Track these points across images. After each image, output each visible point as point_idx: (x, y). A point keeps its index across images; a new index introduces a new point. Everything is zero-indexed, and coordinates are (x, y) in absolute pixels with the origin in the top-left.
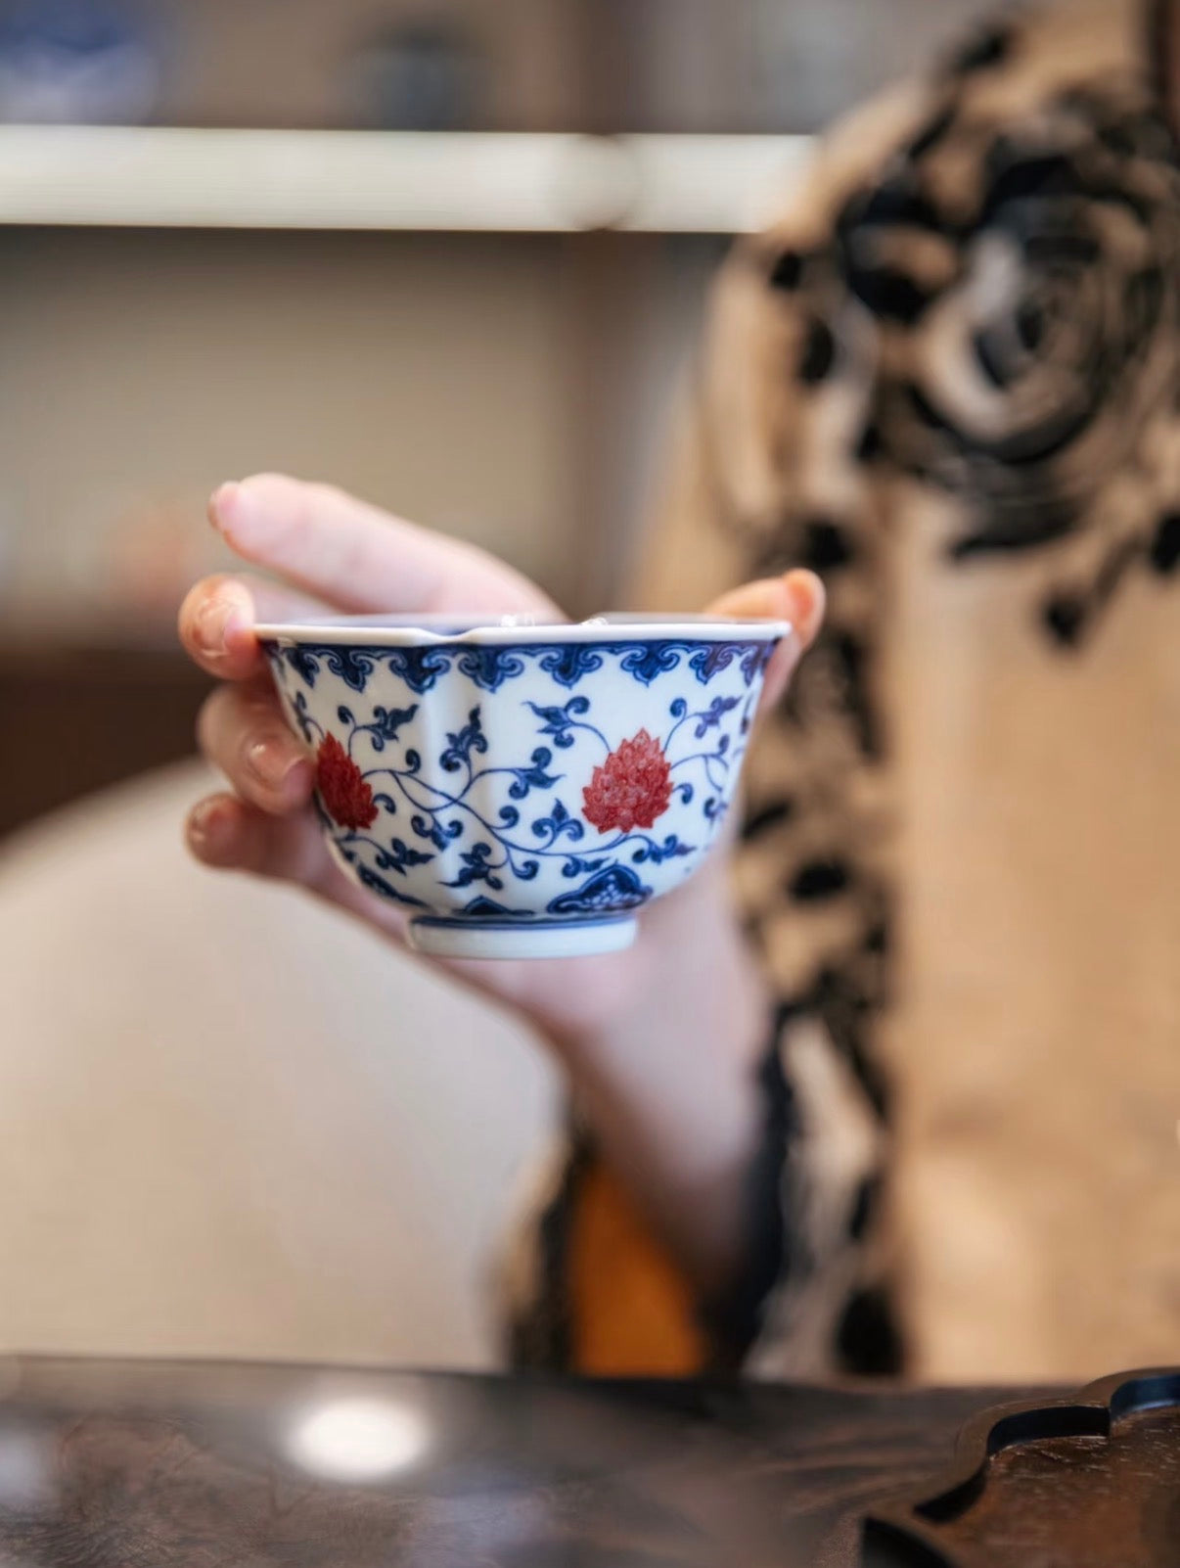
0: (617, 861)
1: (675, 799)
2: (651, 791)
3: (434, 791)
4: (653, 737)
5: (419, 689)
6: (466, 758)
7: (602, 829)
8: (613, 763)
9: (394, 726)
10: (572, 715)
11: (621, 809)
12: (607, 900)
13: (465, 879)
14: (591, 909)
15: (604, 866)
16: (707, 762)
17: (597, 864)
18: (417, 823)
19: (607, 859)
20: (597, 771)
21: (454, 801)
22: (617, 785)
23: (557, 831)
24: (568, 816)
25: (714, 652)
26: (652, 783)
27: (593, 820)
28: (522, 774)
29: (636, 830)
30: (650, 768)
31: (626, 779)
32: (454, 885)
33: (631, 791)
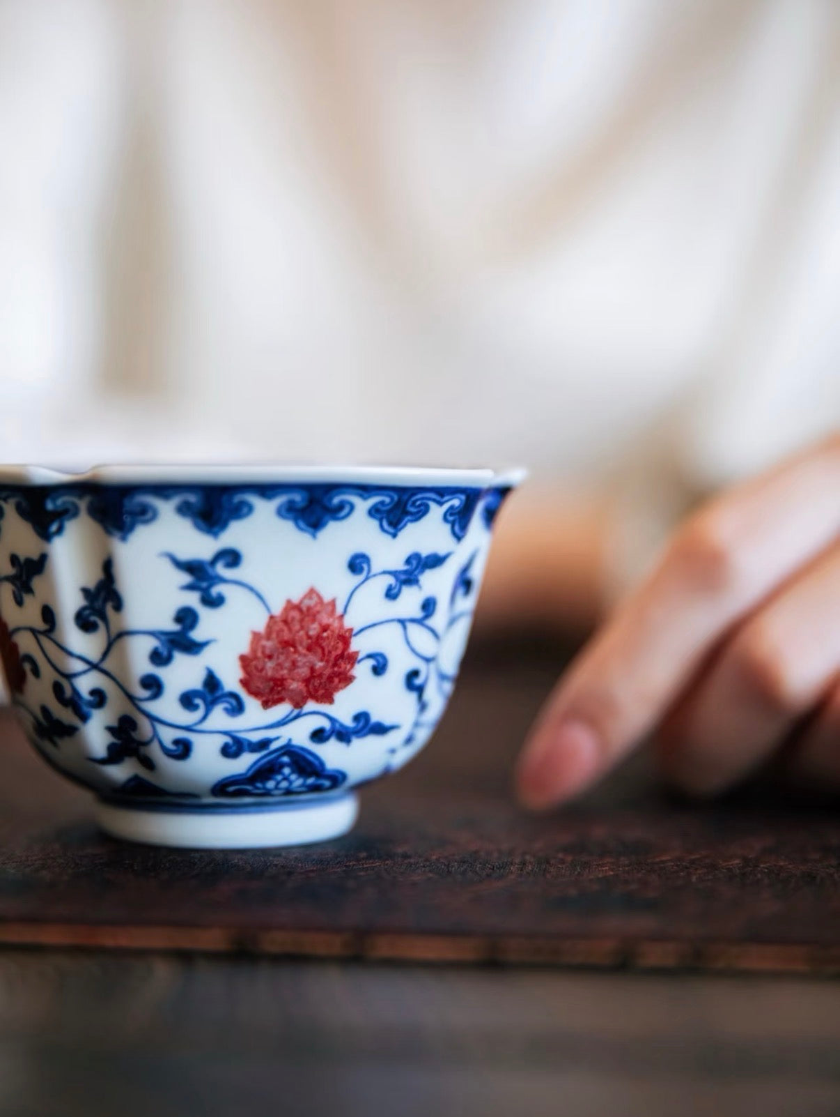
0: (290, 740)
1: (362, 670)
2: (327, 661)
3: (70, 654)
4: (327, 598)
5: (46, 536)
6: (104, 618)
7: (266, 704)
8: (276, 628)
9: (29, 578)
10: (221, 569)
11: (289, 681)
12: (284, 784)
13: (115, 755)
14: (267, 793)
15: (274, 746)
16: (405, 628)
17: (264, 744)
18: (58, 689)
19: (277, 738)
20: (256, 636)
21: (94, 666)
22: (282, 654)
23: (210, 706)
24: (222, 689)
25: (399, 500)
26: (330, 652)
27: (255, 693)
28: (163, 638)
29: (311, 706)
30: (325, 634)
31: (294, 646)
32: (104, 762)
33: (301, 660)
